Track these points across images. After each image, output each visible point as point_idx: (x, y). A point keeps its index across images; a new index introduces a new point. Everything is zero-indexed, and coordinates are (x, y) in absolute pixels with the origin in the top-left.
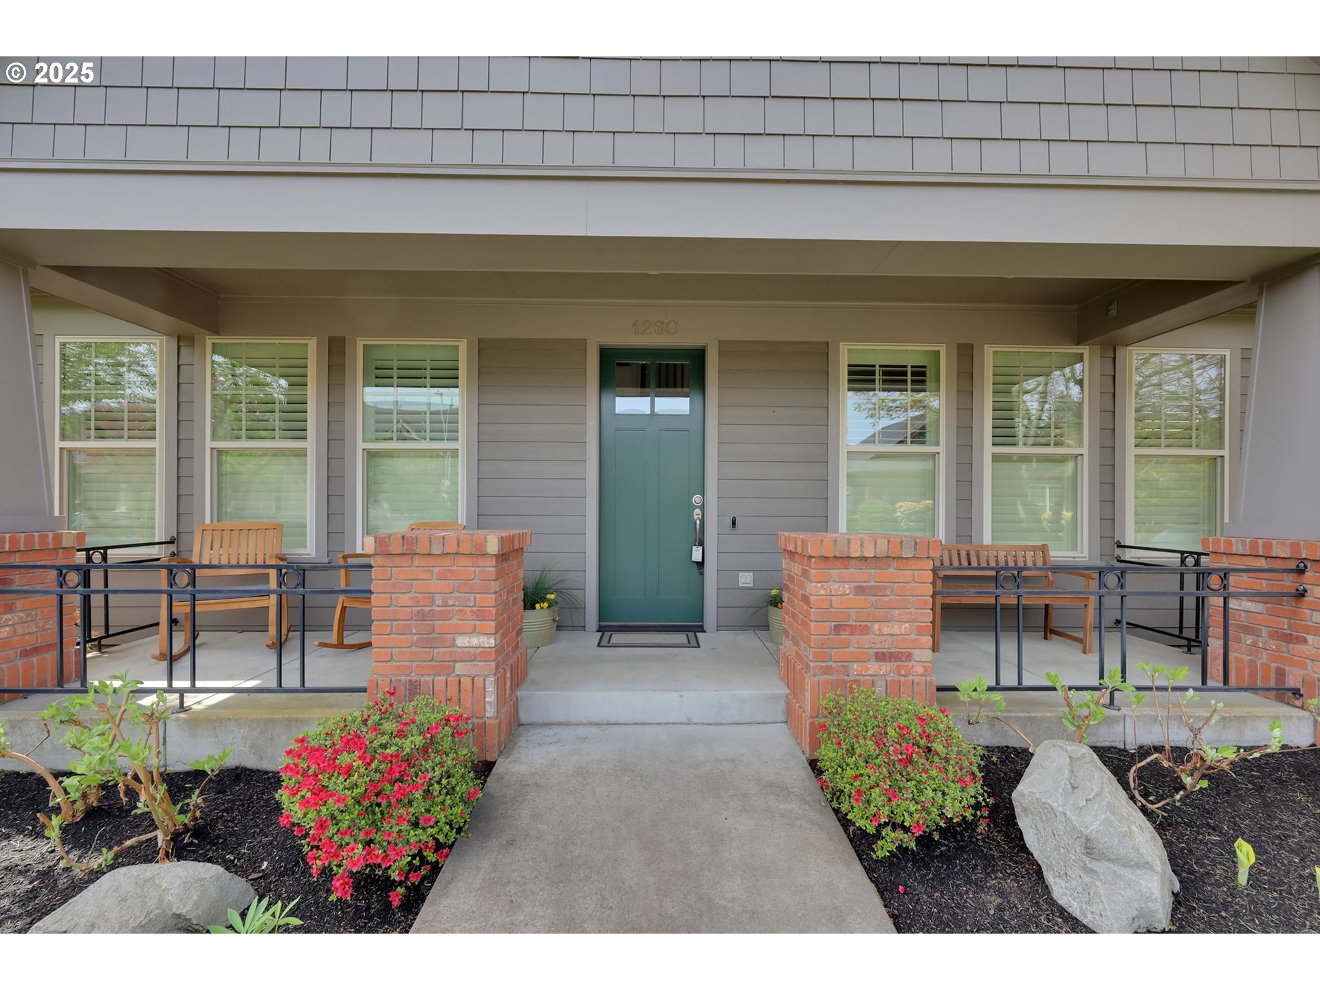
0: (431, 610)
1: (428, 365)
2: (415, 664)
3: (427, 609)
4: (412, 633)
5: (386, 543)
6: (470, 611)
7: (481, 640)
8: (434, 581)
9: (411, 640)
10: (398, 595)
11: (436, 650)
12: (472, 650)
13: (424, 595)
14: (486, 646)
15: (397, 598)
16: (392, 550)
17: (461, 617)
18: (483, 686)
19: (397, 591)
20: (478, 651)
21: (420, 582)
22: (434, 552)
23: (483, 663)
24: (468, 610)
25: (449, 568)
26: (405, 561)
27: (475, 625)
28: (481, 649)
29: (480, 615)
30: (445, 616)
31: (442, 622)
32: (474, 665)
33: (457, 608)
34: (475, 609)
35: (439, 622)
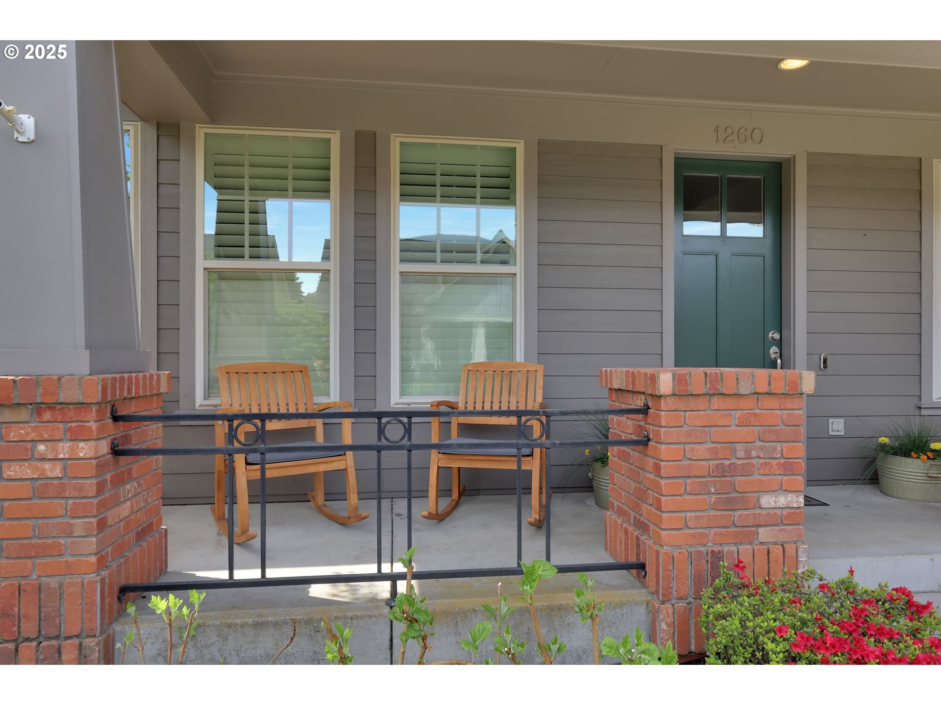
0: (731, 464)
1: (478, 171)
2: (713, 531)
3: (727, 462)
4: (710, 493)
5: (686, 380)
6: (777, 465)
7: (789, 499)
8: (734, 428)
9: (708, 501)
10: (693, 445)
11: (738, 513)
12: (778, 511)
13: (723, 445)
14: (795, 506)
15: (692, 450)
16: (692, 389)
17: (766, 471)
18: (795, 554)
19: (693, 440)
20: (785, 512)
21: (718, 429)
22: (742, 391)
23: (790, 528)
24: (774, 462)
25: (752, 411)
26: (701, 403)
27: (782, 480)
28: (789, 511)
29: (788, 469)
30: (747, 471)
31: (743, 478)
32: (781, 530)
33: (761, 461)
34: (782, 461)
35: (740, 478)
